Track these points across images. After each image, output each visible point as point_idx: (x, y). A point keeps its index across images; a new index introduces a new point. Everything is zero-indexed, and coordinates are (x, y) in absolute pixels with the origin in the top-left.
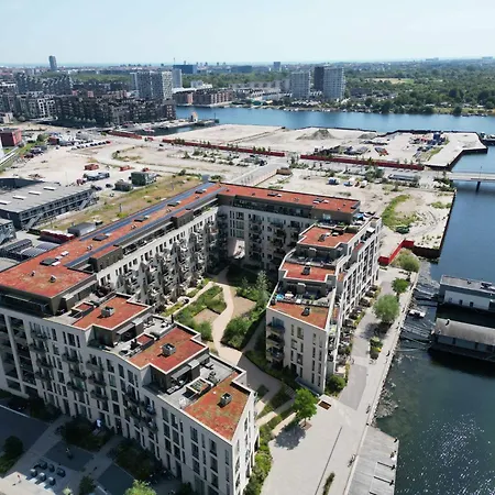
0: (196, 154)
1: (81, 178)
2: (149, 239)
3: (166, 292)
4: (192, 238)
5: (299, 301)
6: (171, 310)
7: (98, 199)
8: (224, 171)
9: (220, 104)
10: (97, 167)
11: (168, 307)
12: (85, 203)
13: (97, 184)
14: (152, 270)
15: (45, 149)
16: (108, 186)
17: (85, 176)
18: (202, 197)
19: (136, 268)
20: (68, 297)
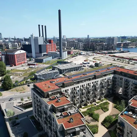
0: (118, 60)
1: (82, 63)
2: (85, 81)
3: (89, 99)
4: (101, 83)
5: (134, 117)
6: (89, 106)
7: (84, 69)
8: (126, 65)
9: (132, 47)
10: (87, 61)
11: (88, 105)
12: (80, 69)
13: (85, 65)
14: (84, 91)
15: (77, 56)
16: (88, 66)
17: (83, 63)
18: (108, 71)
19: (78, 89)
20: (50, 93)
